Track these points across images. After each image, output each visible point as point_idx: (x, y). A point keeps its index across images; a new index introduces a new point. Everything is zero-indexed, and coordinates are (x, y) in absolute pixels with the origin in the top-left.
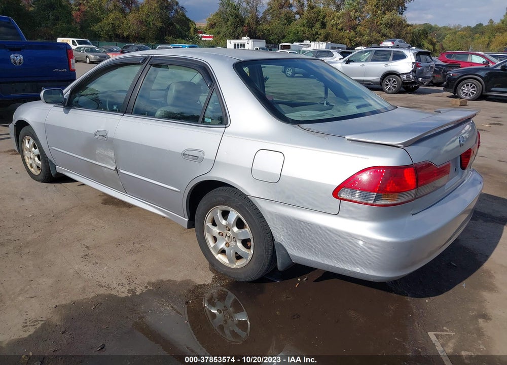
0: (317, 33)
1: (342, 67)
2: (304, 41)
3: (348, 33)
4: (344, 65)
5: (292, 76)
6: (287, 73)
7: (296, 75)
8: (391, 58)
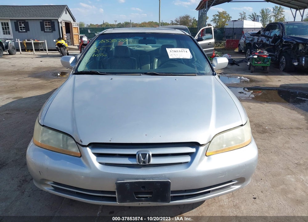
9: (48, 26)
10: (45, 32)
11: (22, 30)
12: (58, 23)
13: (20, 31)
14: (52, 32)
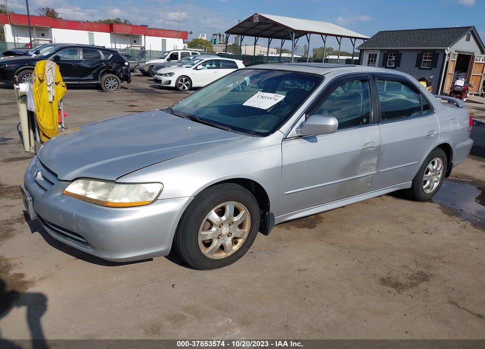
9: (427, 60)
10: (420, 68)
11: (390, 64)
12: (445, 55)
13: (388, 66)
14: (430, 69)
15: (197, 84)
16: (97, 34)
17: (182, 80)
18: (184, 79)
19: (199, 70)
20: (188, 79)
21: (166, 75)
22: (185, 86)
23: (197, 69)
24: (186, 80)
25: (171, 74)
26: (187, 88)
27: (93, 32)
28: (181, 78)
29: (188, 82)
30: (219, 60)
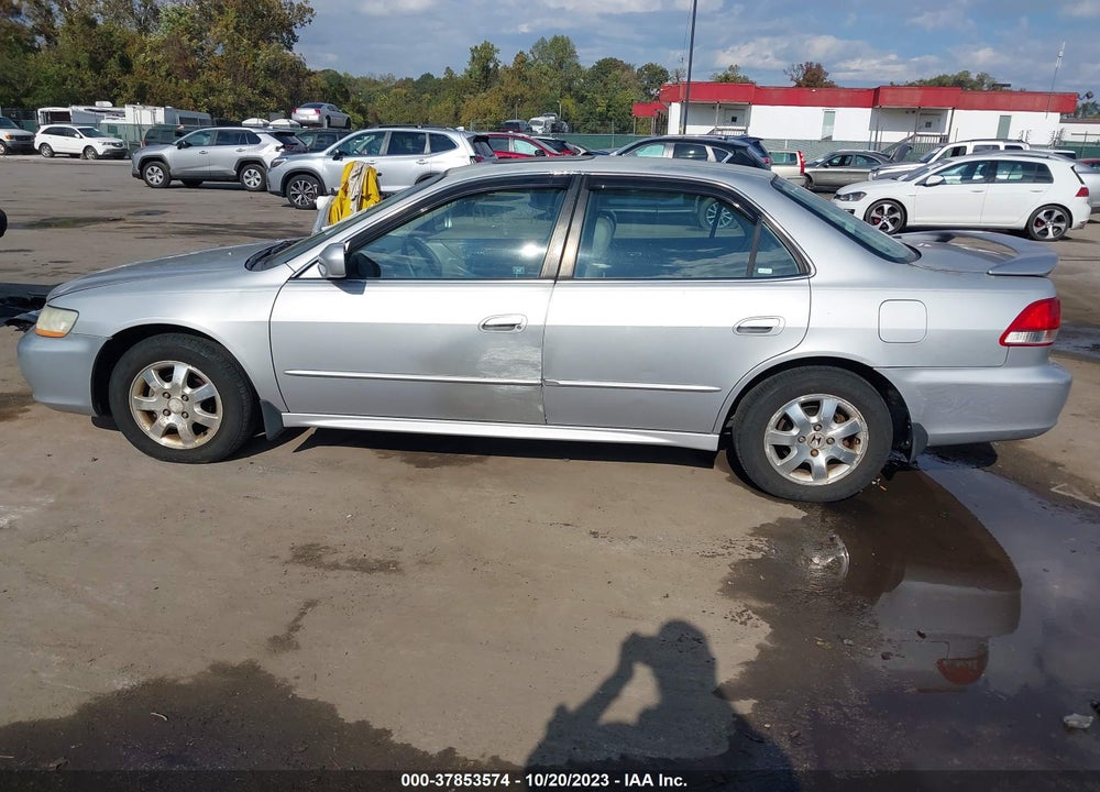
0: (115, 84)
1: (328, 166)
2: (97, 103)
3: (188, 86)
4: (330, 161)
5: (166, 185)
6: (149, 178)
7: (173, 182)
8: (427, 148)
15: (920, 219)
16: (842, 113)
17: (882, 208)
18: (886, 207)
19: (931, 185)
20: (898, 206)
21: (847, 197)
22: (888, 223)
23: (925, 185)
24: (892, 210)
25: (858, 196)
26: (891, 228)
27: (836, 109)
28: (877, 206)
29: (898, 215)
30: (997, 161)
